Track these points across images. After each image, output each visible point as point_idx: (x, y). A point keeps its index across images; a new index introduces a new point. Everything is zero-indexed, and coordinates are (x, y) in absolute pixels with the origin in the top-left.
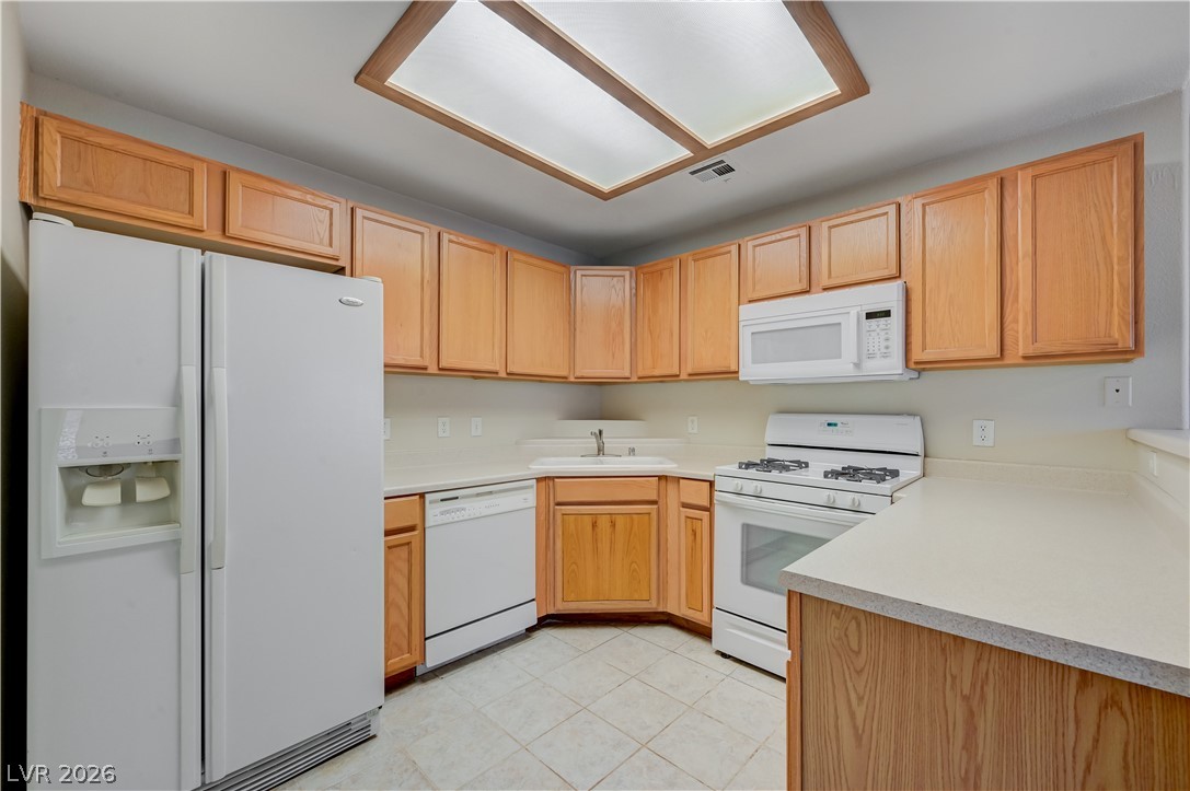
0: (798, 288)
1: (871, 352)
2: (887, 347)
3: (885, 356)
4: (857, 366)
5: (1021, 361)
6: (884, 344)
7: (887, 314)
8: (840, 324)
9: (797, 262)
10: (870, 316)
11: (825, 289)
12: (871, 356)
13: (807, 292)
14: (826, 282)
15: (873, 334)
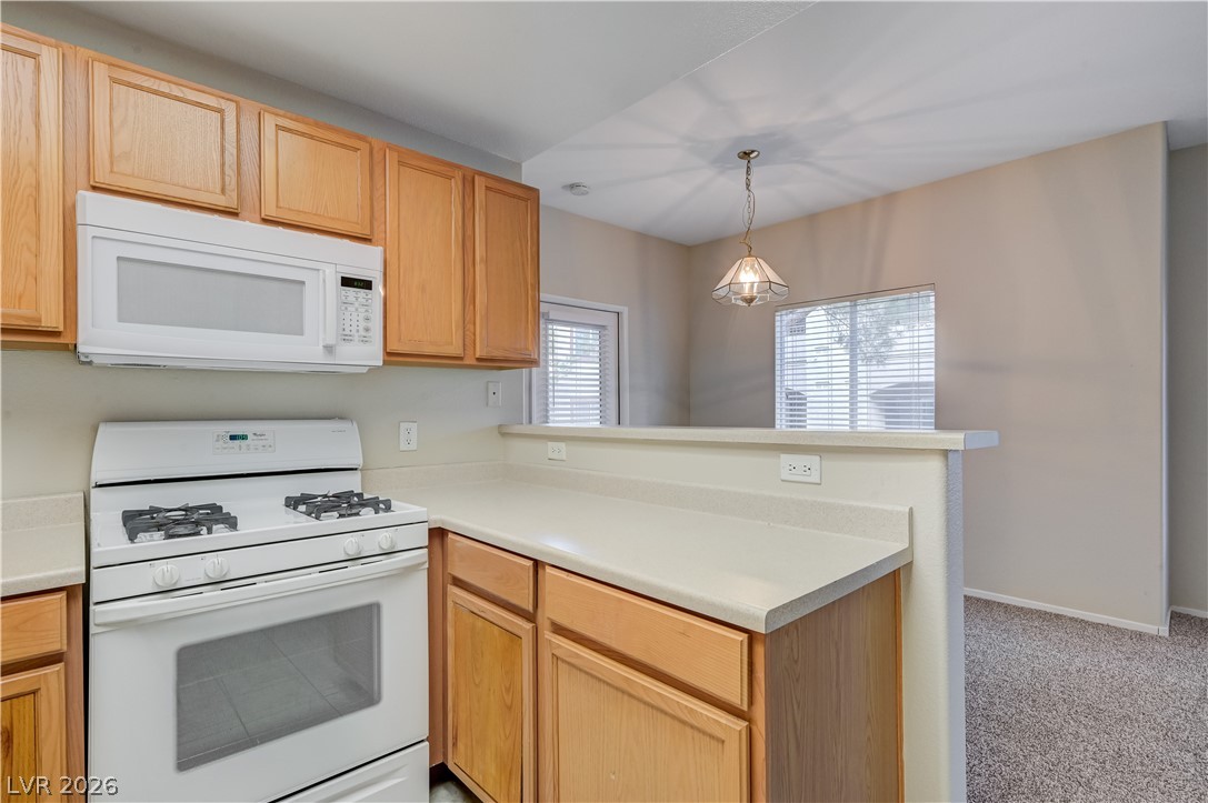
0: (221, 201)
1: (347, 332)
2: (367, 330)
3: (365, 340)
4: (329, 349)
5: (475, 363)
6: (363, 324)
7: (367, 285)
8: (303, 283)
9: (216, 156)
10: (347, 282)
11: (265, 221)
12: (346, 338)
13: (233, 214)
14: (270, 210)
15: (351, 308)
